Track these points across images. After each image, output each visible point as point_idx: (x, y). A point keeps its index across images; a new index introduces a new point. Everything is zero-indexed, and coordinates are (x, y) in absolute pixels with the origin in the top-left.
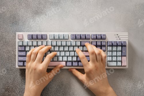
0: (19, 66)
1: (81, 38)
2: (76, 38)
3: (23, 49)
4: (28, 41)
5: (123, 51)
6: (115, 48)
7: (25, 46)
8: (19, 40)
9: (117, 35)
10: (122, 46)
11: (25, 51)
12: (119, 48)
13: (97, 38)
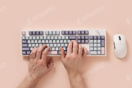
0: (23, 54)
1: (69, 34)
2: (65, 34)
3: (25, 42)
4: (29, 36)
5: (102, 43)
6: (95, 41)
7: (27, 40)
8: (22, 36)
9: (98, 31)
10: (101, 39)
11: (27, 43)
12: (99, 41)
13: (81, 34)
